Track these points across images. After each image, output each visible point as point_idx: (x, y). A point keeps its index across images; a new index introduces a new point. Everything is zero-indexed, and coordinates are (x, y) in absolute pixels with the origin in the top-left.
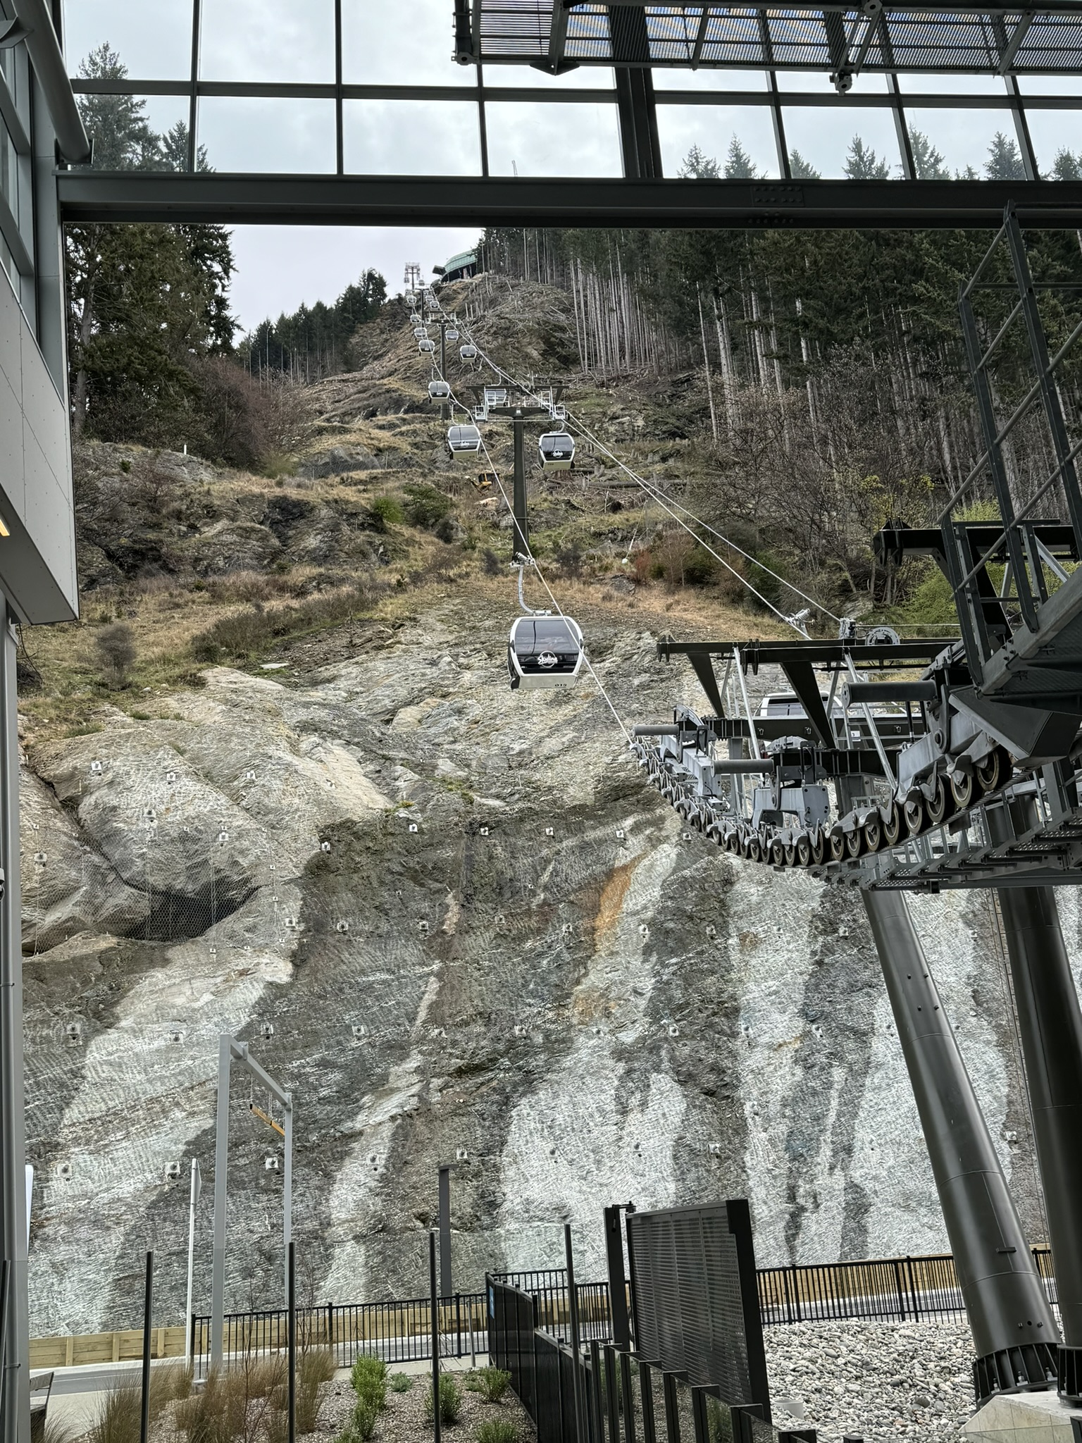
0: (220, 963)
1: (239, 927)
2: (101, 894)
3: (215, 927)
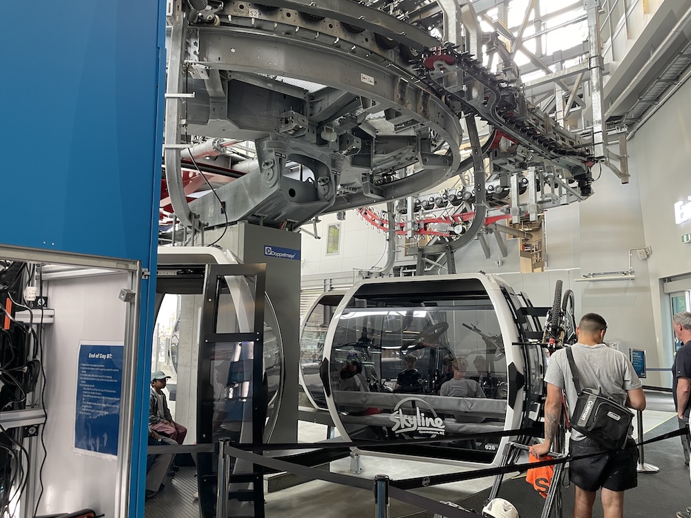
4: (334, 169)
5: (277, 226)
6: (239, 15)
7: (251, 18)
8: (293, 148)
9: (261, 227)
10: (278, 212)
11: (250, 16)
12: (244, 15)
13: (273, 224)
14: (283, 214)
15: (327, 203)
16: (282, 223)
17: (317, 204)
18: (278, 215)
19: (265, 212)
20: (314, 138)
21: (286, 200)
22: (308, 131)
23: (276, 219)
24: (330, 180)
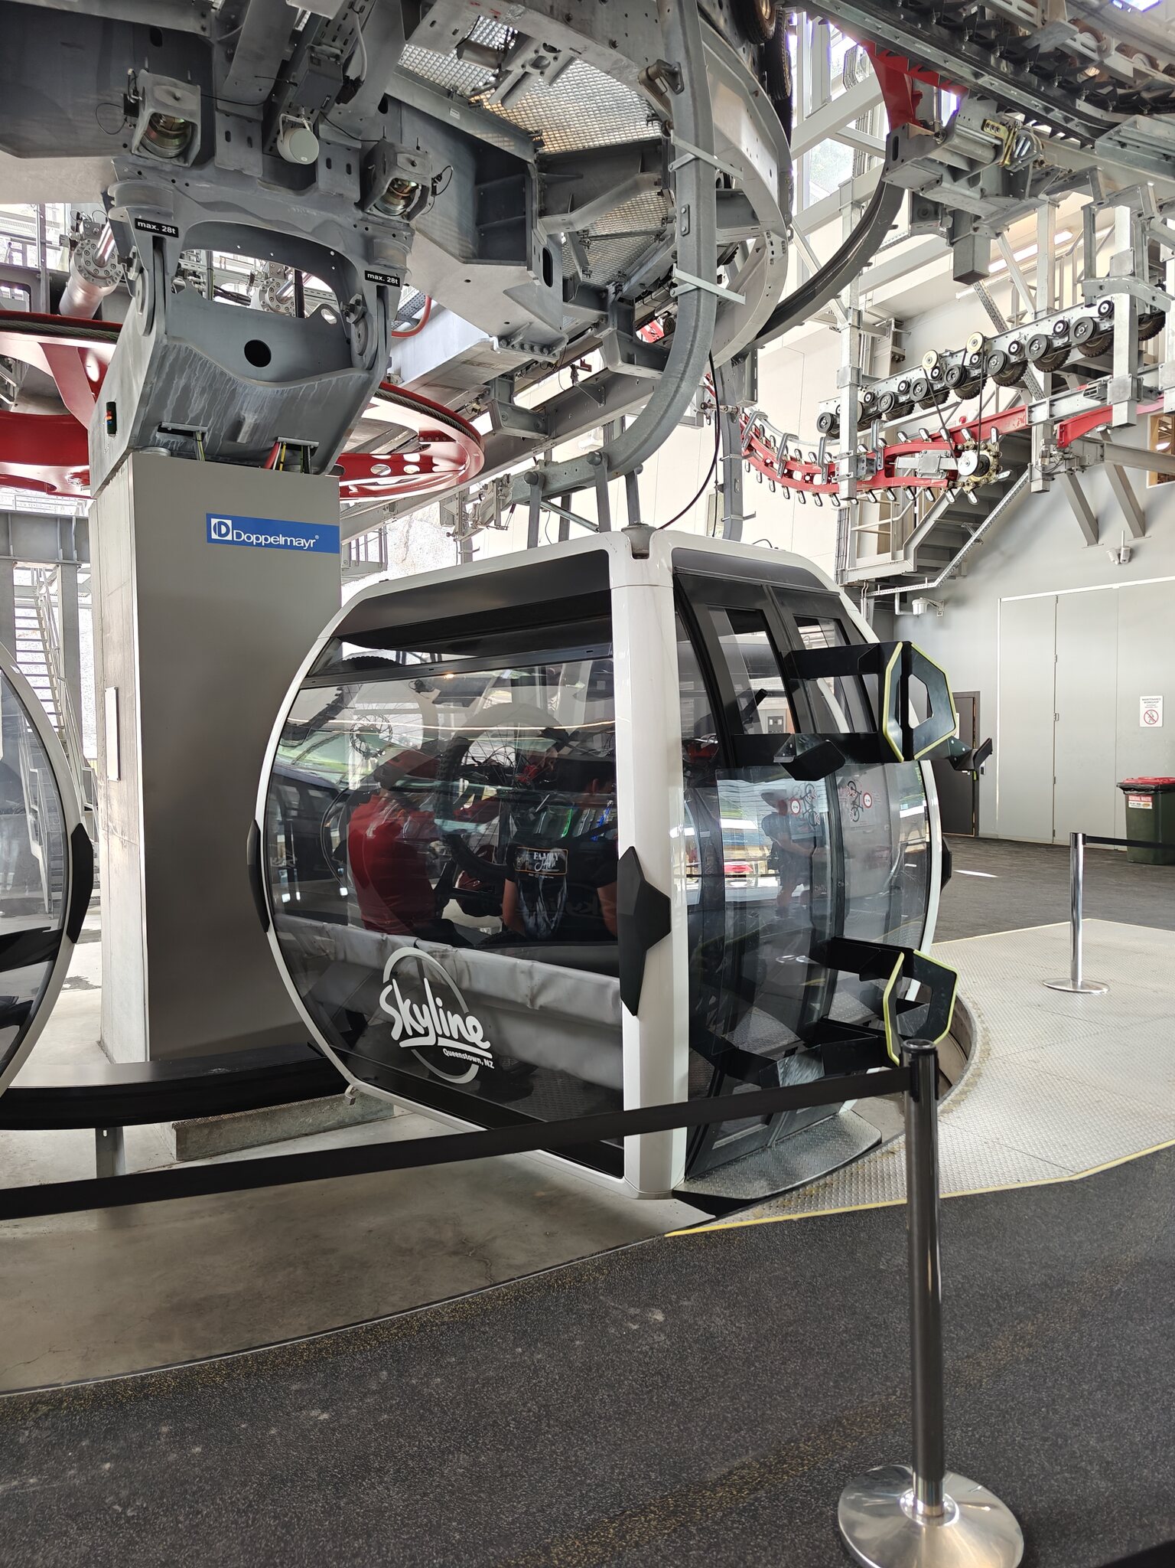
5: (256, 458)
8: (206, 205)
9: (201, 464)
10: (232, 414)
13: (240, 452)
14: (250, 420)
15: (364, 375)
16: (272, 450)
17: (333, 379)
18: (238, 425)
19: (191, 415)
20: (253, 162)
21: (222, 373)
22: (228, 139)
23: (242, 438)
24: (365, 304)
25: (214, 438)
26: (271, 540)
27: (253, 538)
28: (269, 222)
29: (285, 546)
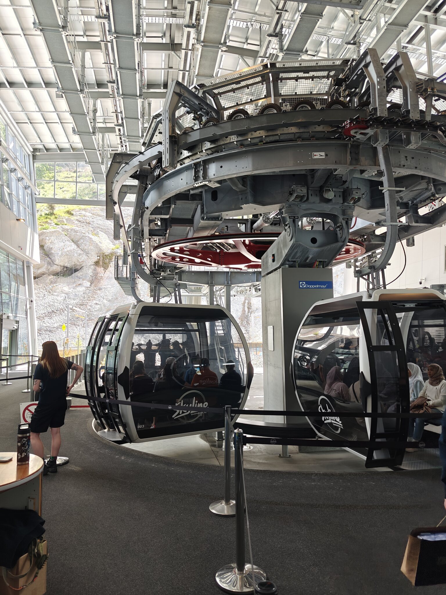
0: (75, 282)
1: (79, 275)
2: (50, 267)
3: (74, 274)
4: (345, 217)
5: (310, 265)
6: (226, 143)
7: (234, 142)
8: (305, 210)
9: (297, 269)
10: (306, 256)
11: (232, 141)
12: (228, 142)
13: (307, 264)
14: (311, 256)
15: (342, 244)
16: (315, 263)
17: (334, 245)
18: (307, 258)
19: (296, 257)
20: (317, 199)
21: (306, 247)
22: (312, 196)
23: (308, 261)
24: (342, 226)
25: (301, 261)
26: (315, 286)
27: (311, 286)
28: (319, 211)
29: (319, 288)
